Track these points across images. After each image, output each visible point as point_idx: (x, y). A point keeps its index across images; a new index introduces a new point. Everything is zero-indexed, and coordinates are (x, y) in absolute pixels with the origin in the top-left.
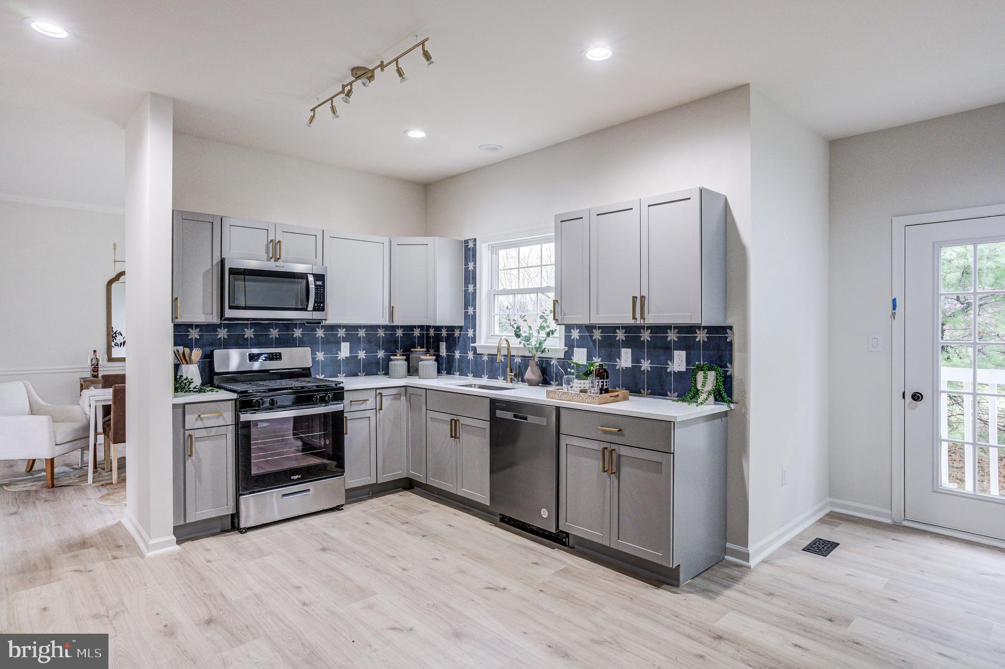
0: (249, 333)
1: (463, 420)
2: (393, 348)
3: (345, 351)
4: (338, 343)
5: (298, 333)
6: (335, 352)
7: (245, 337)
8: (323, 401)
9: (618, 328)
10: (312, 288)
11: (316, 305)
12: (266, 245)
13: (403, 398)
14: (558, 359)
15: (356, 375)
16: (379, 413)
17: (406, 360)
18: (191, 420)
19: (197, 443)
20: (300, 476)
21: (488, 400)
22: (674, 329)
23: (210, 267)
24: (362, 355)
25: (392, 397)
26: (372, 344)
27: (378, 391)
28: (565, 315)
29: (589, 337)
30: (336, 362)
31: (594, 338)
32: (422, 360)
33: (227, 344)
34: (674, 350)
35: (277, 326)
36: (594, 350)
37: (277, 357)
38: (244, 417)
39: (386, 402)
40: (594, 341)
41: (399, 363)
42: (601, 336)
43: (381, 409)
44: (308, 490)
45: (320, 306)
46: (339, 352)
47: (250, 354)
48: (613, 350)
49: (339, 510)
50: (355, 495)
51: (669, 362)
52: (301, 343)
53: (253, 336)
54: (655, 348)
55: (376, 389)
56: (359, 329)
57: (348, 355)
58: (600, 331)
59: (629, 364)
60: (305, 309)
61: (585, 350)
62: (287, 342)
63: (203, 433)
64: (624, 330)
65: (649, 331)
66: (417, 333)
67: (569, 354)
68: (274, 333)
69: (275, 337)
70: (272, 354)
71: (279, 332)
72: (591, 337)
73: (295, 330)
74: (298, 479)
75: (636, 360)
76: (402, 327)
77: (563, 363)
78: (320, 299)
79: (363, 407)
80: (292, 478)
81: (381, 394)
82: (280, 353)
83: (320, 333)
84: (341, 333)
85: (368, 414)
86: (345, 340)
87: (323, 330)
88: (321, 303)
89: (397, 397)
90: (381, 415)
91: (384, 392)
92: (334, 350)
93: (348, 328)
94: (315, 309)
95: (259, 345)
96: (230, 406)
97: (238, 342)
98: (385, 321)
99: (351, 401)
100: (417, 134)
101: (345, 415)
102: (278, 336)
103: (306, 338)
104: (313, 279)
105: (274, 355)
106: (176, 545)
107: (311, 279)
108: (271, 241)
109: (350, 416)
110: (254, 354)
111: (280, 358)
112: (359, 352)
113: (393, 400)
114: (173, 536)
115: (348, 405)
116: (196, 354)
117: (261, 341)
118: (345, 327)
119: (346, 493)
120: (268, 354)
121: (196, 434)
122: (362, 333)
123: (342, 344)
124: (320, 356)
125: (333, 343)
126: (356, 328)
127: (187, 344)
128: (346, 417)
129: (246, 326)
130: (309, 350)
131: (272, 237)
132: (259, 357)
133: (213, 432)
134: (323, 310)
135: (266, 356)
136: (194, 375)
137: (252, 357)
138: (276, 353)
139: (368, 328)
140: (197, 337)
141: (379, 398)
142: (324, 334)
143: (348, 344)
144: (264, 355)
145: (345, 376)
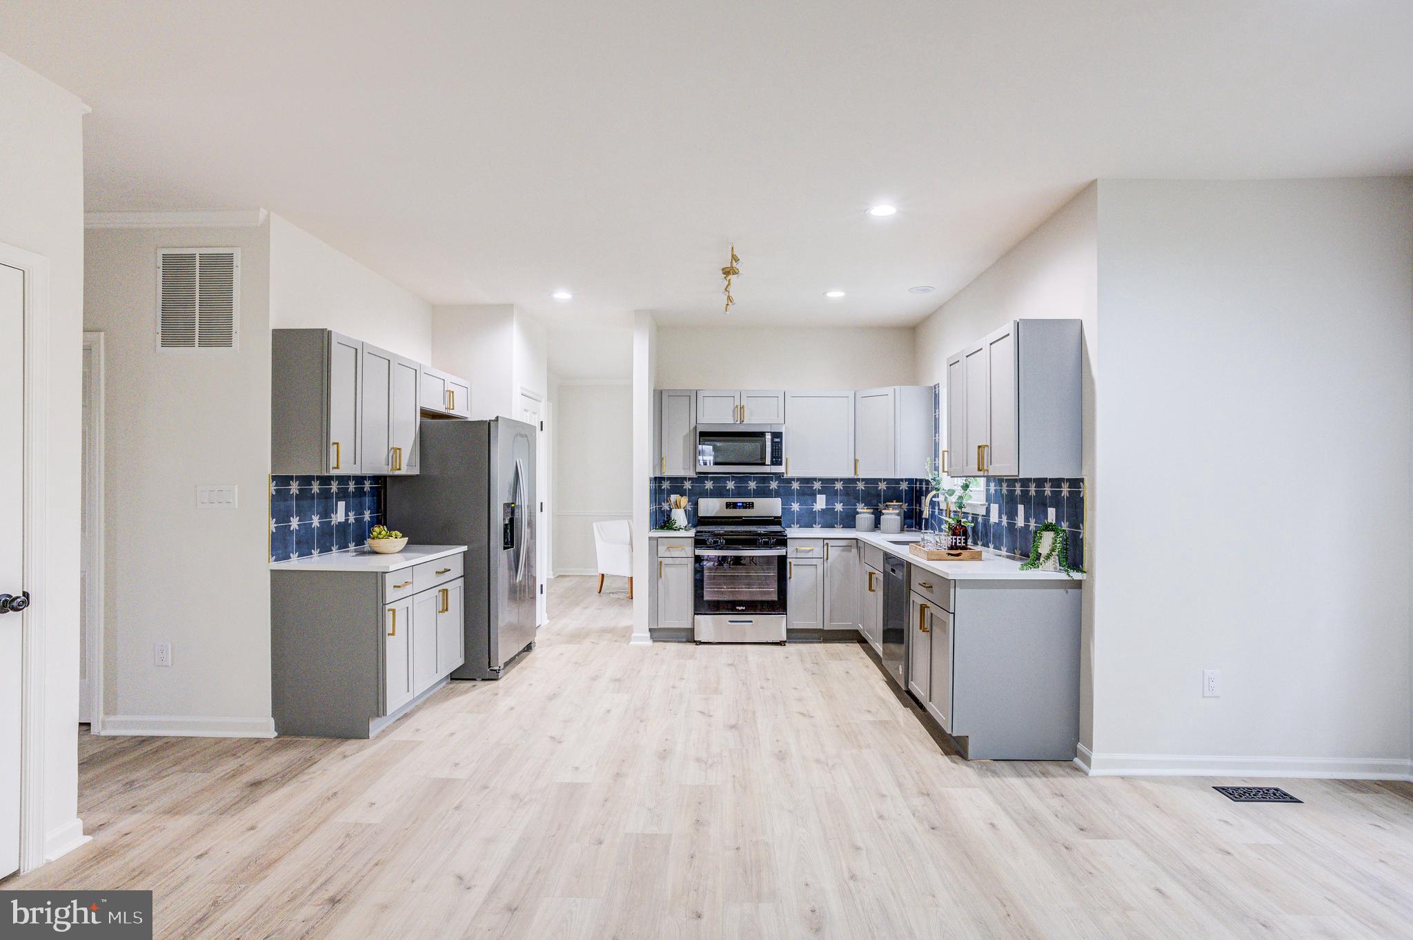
0: (731, 485)
1: (876, 574)
2: (874, 502)
3: (821, 503)
4: (813, 495)
5: (773, 485)
6: (810, 504)
7: (727, 488)
8: (767, 545)
9: (1017, 481)
10: (770, 444)
11: (773, 459)
12: (733, 410)
13: (854, 551)
14: (982, 516)
15: (833, 527)
16: (826, 563)
17: (875, 513)
18: (662, 551)
19: (667, 569)
20: (745, 608)
21: (882, 552)
22: (1049, 482)
23: (688, 431)
24: (839, 507)
25: (841, 548)
26: (850, 497)
27: (826, 541)
28: (952, 466)
29: (1000, 491)
30: (812, 513)
31: (1002, 493)
33: (706, 494)
34: (1048, 506)
35: (755, 479)
36: (1003, 505)
37: (751, 505)
38: (699, 552)
39: (833, 553)
40: (1002, 496)
41: (864, 515)
42: (1006, 490)
43: (827, 559)
44: (751, 621)
45: (777, 460)
46: (814, 504)
47: (727, 503)
48: (1014, 506)
49: (781, 645)
50: (796, 635)
52: (777, 494)
53: (733, 488)
54: (1038, 503)
55: (824, 539)
56: (836, 482)
57: (824, 507)
58: (1006, 483)
60: (764, 464)
61: (997, 505)
62: (764, 493)
63: (670, 561)
65: (1034, 484)
66: (904, 486)
67: (988, 511)
68: (752, 485)
70: (746, 503)
71: (756, 484)
73: (770, 482)
74: (742, 610)
77: (985, 521)
78: (777, 455)
79: (810, 555)
80: (737, 608)
82: (753, 503)
83: (796, 486)
84: (817, 486)
85: (814, 562)
86: (820, 492)
87: (798, 483)
88: (778, 458)
89: (847, 548)
90: (829, 564)
91: (831, 543)
92: (810, 501)
93: (823, 481)
94: (773, 463)
95: (739, 495)
96: (691, 542)
97: (718, 493)
98: (850, 474)
99: (797, 548)
100: (835, 294)
101: (788, 560)
102: (754, 488)
103: (781, 490)
104: (770, 437)
105: (748, 505)
106: (650, 643)
107: (768, 437)
108: (737, 406)
109: (793, 562)
110: (730, 503)
111: (753, 506)
112: (836, 504)
113: (843, 550)
114: (648, 635)
115: (793, 551)
116: (684, 501)
117: (740, 492)
118: (820, 480)
119: (789, 631)
120: (743, 503)
121: (665, 561)
122: (839, 486)
123: (818, 496)
124: (795, 507)
125: (808, 495)
126: (833, 481)
127: (682, 493)
128: (790, 563)
129: (727, 479)
130: (778, 501)
131: (737, 403)
132: (735, 506)
133: (678, 561)
134: (781, 464)
135: (741, 504)
136: (680, 517)
137: (728, 505)
138: (749, 503)
139: (847, 481)
140: (690, 488)
141: (826, 547)
142: (799, 487)
143: (824, 496)
144: (739, 504)
145: (821, 527)
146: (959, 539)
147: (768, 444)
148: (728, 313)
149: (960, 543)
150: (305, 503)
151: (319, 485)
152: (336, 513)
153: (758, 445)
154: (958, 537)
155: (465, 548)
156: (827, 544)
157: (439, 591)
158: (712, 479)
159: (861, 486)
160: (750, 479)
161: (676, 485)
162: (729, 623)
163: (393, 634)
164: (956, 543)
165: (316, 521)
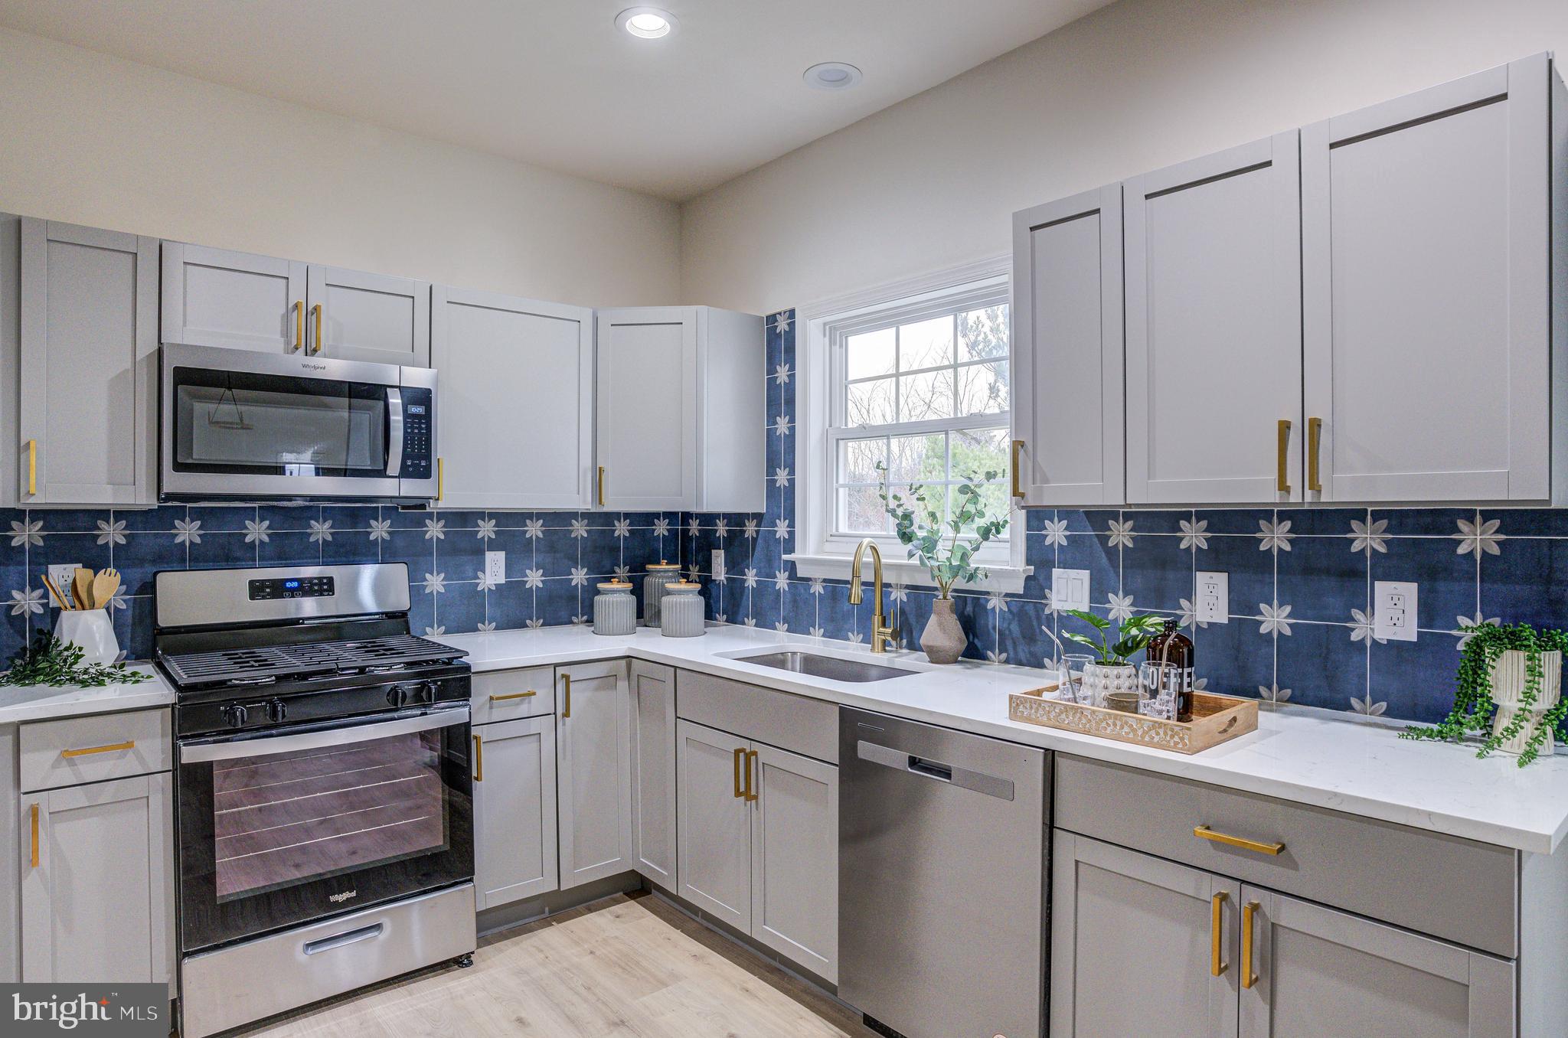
0: (256, 531)
1: (765, 755)
2: (607, 563)
3: (494, 570)
4: (477, 551)
5: (380, 530)
6: (470, 574)
7: (248, 539)
9: (1187, 516)
10: (398, 421)
11: (409, 463)
12: (283, 316)
13: (623, 685)
14: (1007, 595)
15: (522, 625)
16: (564, 724)
17: (632, 592)
18: (38, 766)
20: (354, 894)
21: (836, 710)
22: (1374, 521)
23: (129, 365)
24: (534, 579)
25: (596, 682)
26: (558, 555)
27: (560, 671)
28: (1047, 481)
29: (1096, 540)
30: (474, 595)
31: (1110, 544)
32: (668, 593)
33: (180, 560)
34: (1374, 578)
35: (327, 514)
36: (1112, 574)
37: (322, 586)
38: (192, 754)
39: (580, 696)
40: (1111, 553)
41: (616, 597)
42: (1133, 539)
43: (566, 714)
44: (377, 928)
45: (419, 464)
46: (480, 574)
47: (251, 583)
48: (1171, 575)
49: (461, 965)
50: (506, 919)
51: (1356, 614)
52: (386, 554)
53: (266, 539)
54: (1308, 571)
55: (556, 666)
56: (528, 522)
57: (502, 580)
58: (1130, 524)
59: (1222, 617)
60: (381, 473)
61: (1085, 575)
62: (355, 551)
63: (74, 797)
64: (1204, 524)
65: (1288, 524)
66: (661, 528)
67: (1037, 585)
68: (321, 530)
69: (324, 540)
70: (310, 580)
71: (331, 527)
72: (1102, 541)
73: (373, 523)
75: (1241, 602)
76: (627, 515)
77: (1023, 606)
78: (420, 449)
79: (523, 710)
80: (333, 899)
81: (566, 677)
82: (331, 580)
83: (435, 530)
84: (486, 530)
85: (534, 726)
86: (494, 546)
87: (441, 524)
88: (422, 457)
89: (608, 681)
90: (568, 727)
91: (575, 673)
92: (469, 570)
93: (500, 517)
94: (405, 473)
95: (283, 558)
96: (159, 720)
98: (584, 502)
99: (491, 698)
101: (474, 731)
102: (330, 538)
103: (400, 543)
104: (400, 399)
105: (316, 584)
107: (397, 399)
108: (296, 306)
109: (490, 734)
110: (263, 581)
111: (331, 590)
112: (528, 572)
113: (598, 689)
115: (483, 707)
116: (107, 585)
117: (282, 552)
119: (480, 921)
120: (300, 581)
122: (535, 529)
123: (489, 557)
124: (435, 583)
125: (466, 552)
126: (522, 517)
127: (93, 560)
128: (480, 739)
129: (249, 513)
131: (298, 296)
132: (278, 589)
133: (109, 792)
134: (428, 474)
135: (295, 584)
136: (92, 636)
137: (258, 590)
138: (320, 579)
140: (123, 541)
141: (560, 687)
142: (444, 533)
143: (501, 555)
144: (289, 585)
145: (496, 629)
147: (397, 419)
156: (564, 677)
158: (199, 514)
159: (581, 529)
160: (316, 513)
161: (72, 532)
162: (308, 949)
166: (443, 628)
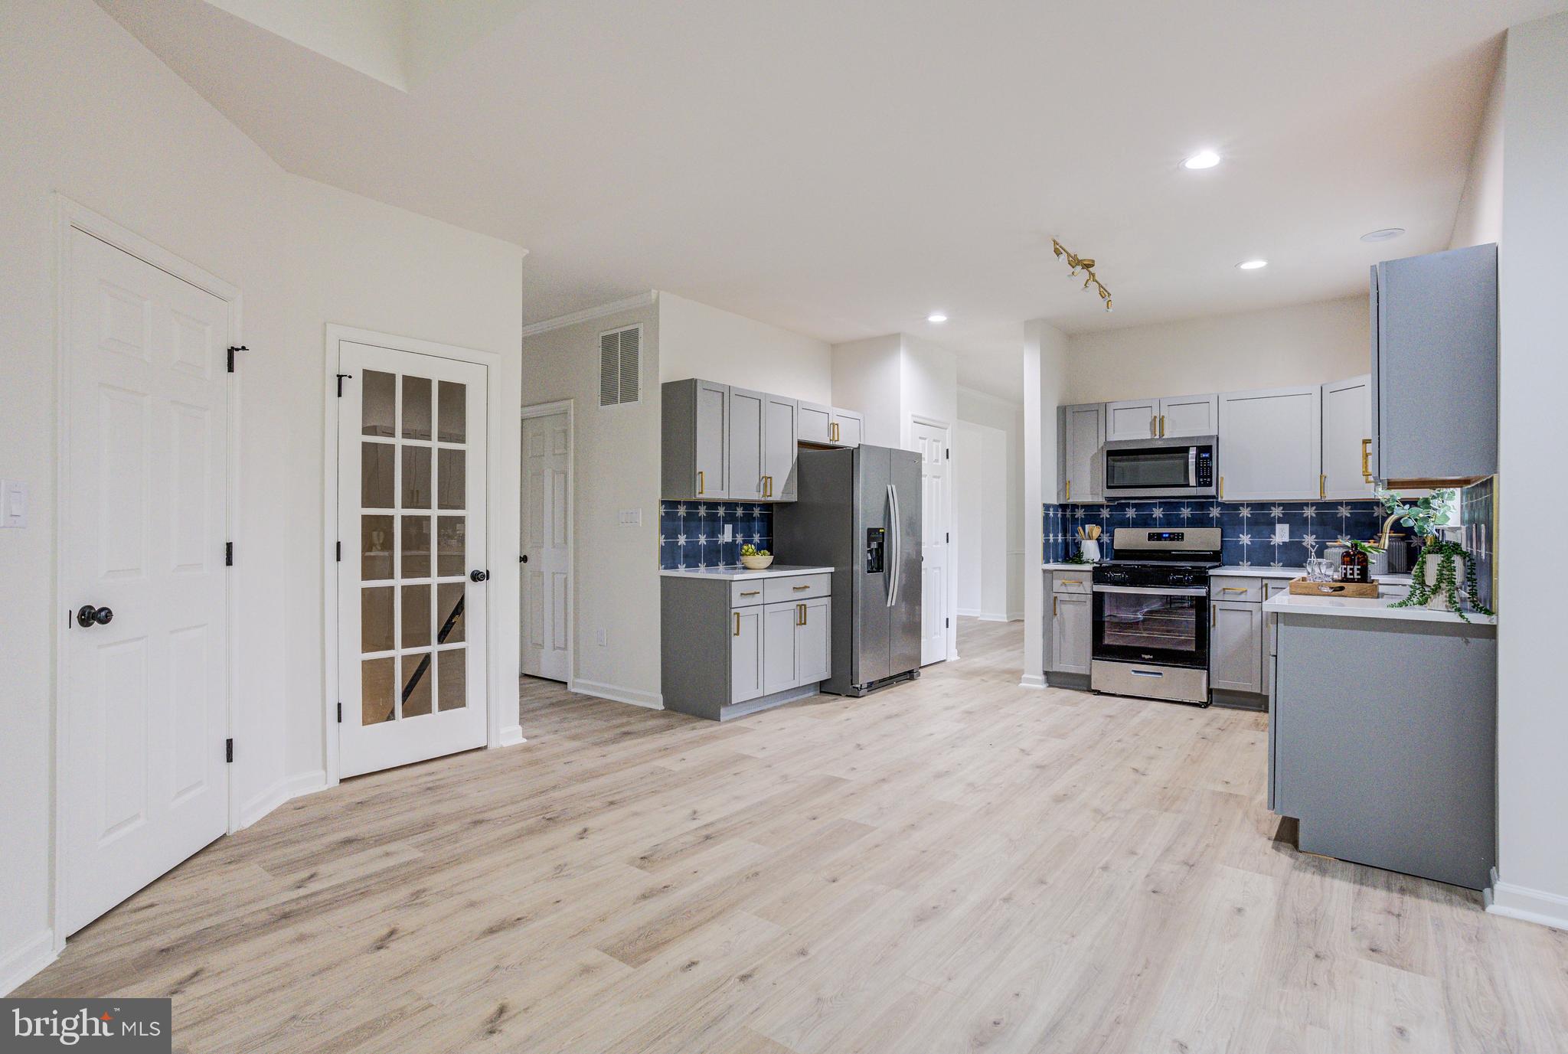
0: (1158, 513)
2: (1366, 533)
3: (1282, 534)
4: (1271, 524)
5: (1215, 512)
6: (1266, 536)
7: (1154, 516)
8: (1179, 583)
10: (1193, 462)
11: (1201, 480)
12: (1151, 423)
18: (1057, 585)
19: (1063, 606)
20: (1153, 656)
24: (1309, 540)
26: (1327, 526)
27: (1265, 581)
30: (1269, 547)
33: (1125, 523)
35: (1189, 505)
37: (1180, 537)
38: (1099, 587)
44: (1160, 674)
45: (1204, 480)
46: (1272, 536)
47: (1149, 534)
49: (1201, 707)
52: (1216, 523)
53: (1160, 516)
55: (1262, 578)
56: (1305, 508)
57: (1286, 539)
60: (1188, 485)
62: (1200, 521)
63: (1066, 597)
68: (1186, 512)
69: (1185, 516)
70: (1174, 534)
71: (1191, 509)
73: (1211, 509)
74: (1149, 659)
78: (1206, 473)
79: (1242, 598)
80: (1143, 656)
82: (1183, 534)
83: (1245, 513)
84: (1277, 512)
85: (1248, 606)
86: (1281, 521)
87: (1249, 509)
88: (1207, 477)
91: (1271, 583)
92: (1266, 533)
93: (1287, 506)
94: (1199, 484)
95: (1169, 525)
97: (1141, 522)
99: (1224, 589)
100: (1254, 265)
101: (1213, 603)
102: (1188, 515)
103: (1225, 519)
104: (1195, 452)
106: (1043, 686)
107: (1193, 452)
108: (1155, 417)
109: (1219, 606)
110: (1154, 534)
111: (1182, 538)
112: (1304, 535)
114: (1042, 678)
115: (1219, 592)
116: (1096, 531)
117: (1168, 522)
118: (1280, 505)
119: (1210, 691)
120: (1170, 534)
121: (1061, 597)
122: (1309, 512)
123: (1278, 527)
124: (1245, 539)
125: (1264, 524)
126: (1302, 505)
127: (1098, 522)
128: (1214, 606)
129: (1157, 504)
130: (1218, 531)
131: (1156, 413)
132: (1159, 537)
133: (1075, 598)
134: (1210, 485)
135: (1167, 535)
136: (1091, 550)
137: (1151, 537)
138: (1178, 534)
139: (1320, 505)
140: (1108, 516)
141: (1264, 589)
142: (1251, 514)
143: (1286, 527)
144: (1164, 535)
145: (1283, 566)
146: (1351, 569)
147: (1192, 460)
148: (1110, 310)
149: (1351, 574)
150: (693, 524)
151: (706, 509)
152: (723, 533)
153: (1180, 462)
154: (1349, 567)
155: (832, 569)
156: (1266, 585)
157: (797, 605)
158: (1135, 506)
159: (1344, 512)
160: (1182, 505)
161: (1092, 513)
162: (1133, 673)
163: (738, 634)
164: (1345, 574)
165: (702, 540)
166: (1249, 563)
